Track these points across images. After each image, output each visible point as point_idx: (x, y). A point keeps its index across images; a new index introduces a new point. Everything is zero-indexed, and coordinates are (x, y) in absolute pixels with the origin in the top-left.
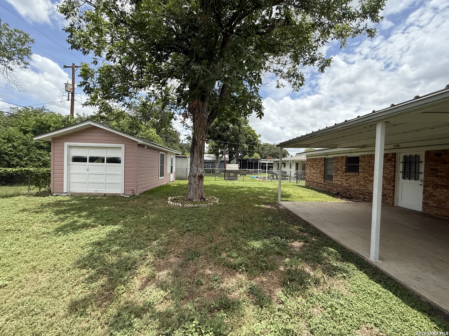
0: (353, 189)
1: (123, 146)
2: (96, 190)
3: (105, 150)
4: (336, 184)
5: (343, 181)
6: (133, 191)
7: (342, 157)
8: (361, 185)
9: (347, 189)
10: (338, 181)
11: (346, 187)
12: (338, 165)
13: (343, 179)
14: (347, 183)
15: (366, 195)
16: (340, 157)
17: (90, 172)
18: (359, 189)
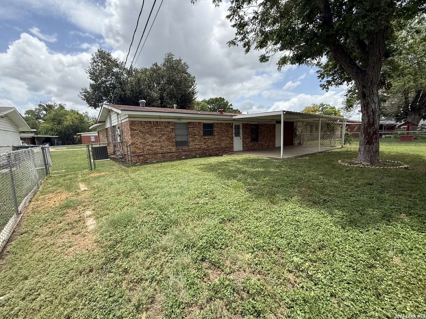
0: (211, 148)
4: (194, 148)
5: (202, 144)
7: (200, 123)
8: (217, 144)
9: (206, 150)
10: (197, 145)
11: (205, 148)
12: (195, 130)
13: (201, 142)
14: (206, 145)
15: (220, 150)
16: (196, 123)
18: (216, 147)
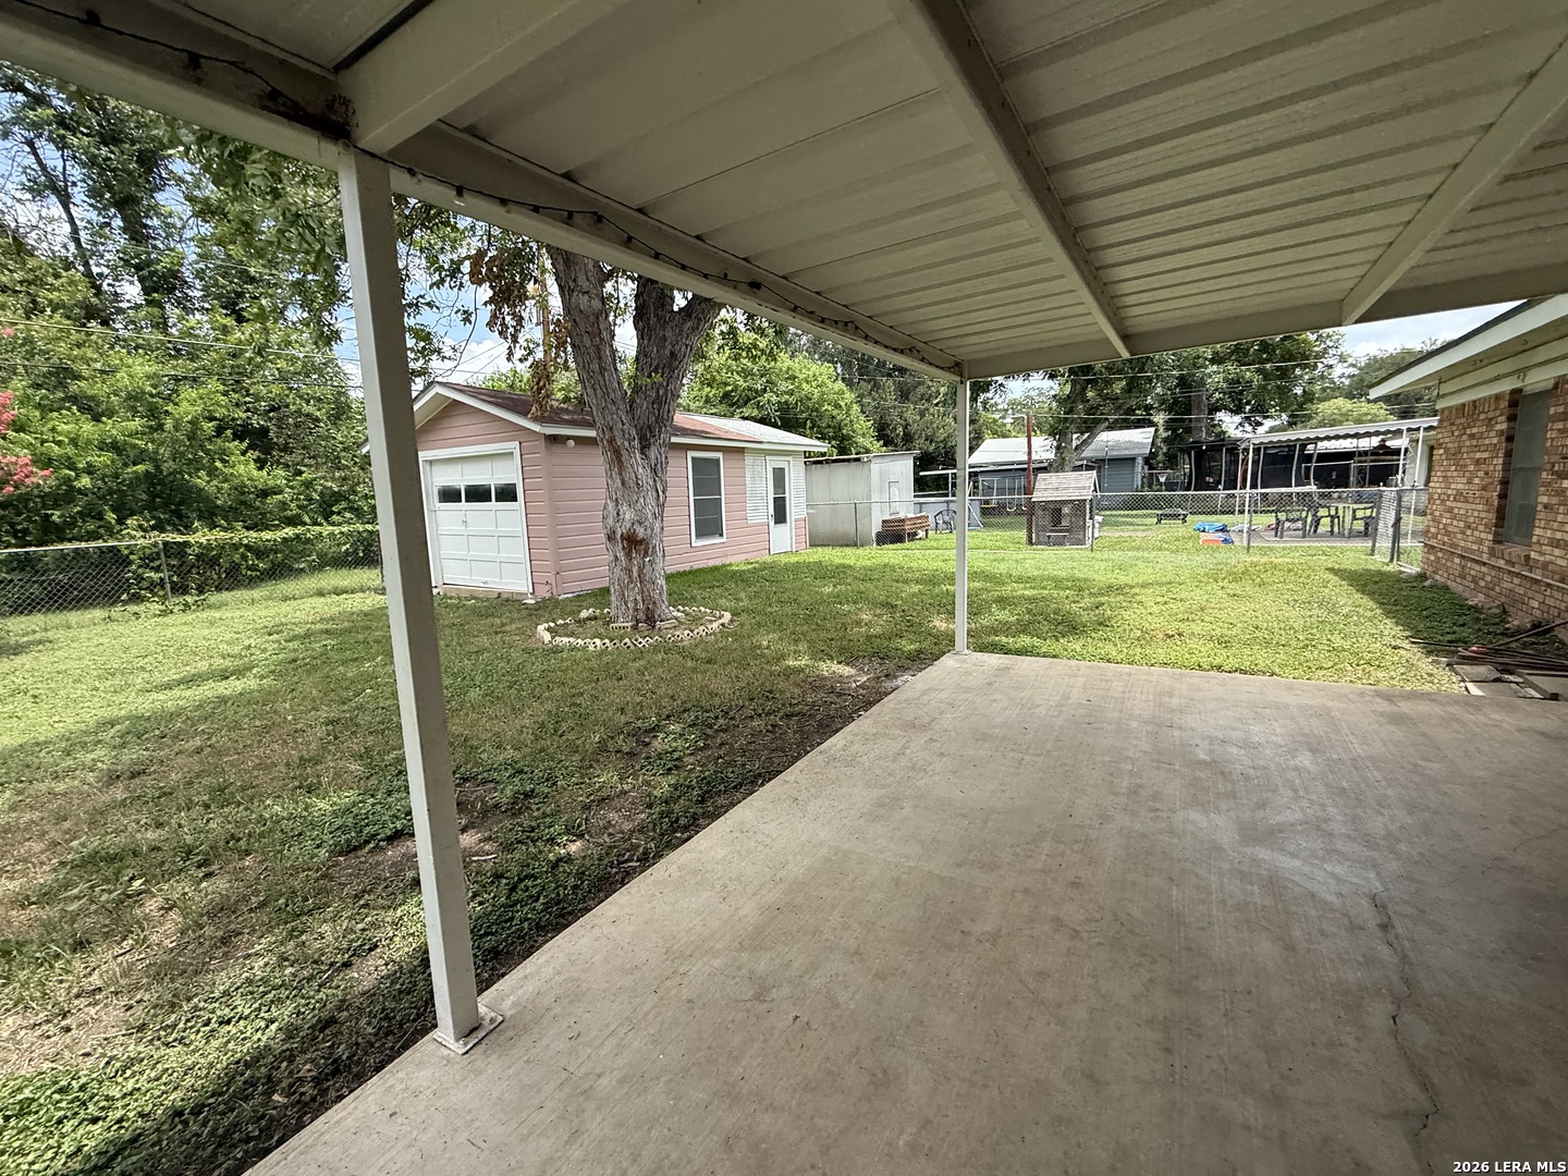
1: (514, 446)
2: (484, 579)
3: (487, 465)
6: (548, 587)
17: (472, 529)
